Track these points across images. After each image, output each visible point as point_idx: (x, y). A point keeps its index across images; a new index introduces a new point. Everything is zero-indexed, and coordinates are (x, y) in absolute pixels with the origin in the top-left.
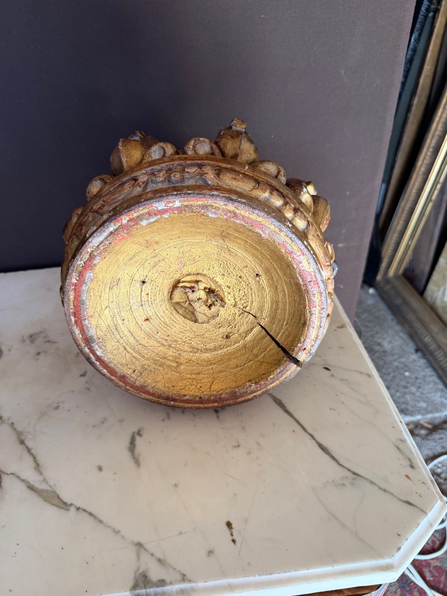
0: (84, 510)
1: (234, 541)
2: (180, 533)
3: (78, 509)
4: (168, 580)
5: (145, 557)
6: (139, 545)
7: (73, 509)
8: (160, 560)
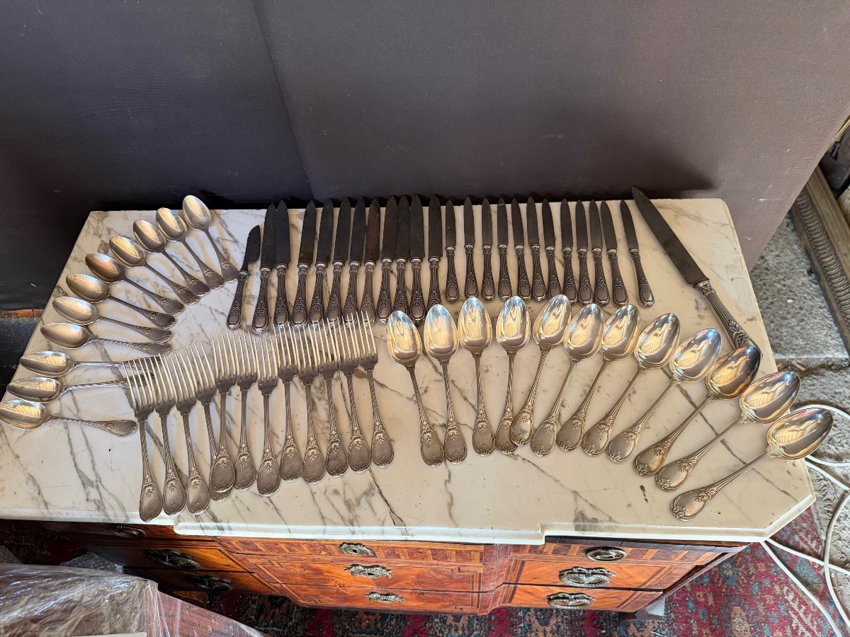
0: (528, 461)
1: (646, 500)
2: (605, 489)
3: (524, 459)
4: (599, 519)
5: (580, 502)
6: (575, 492)
7: (519, 459)
8: (592, 505)
